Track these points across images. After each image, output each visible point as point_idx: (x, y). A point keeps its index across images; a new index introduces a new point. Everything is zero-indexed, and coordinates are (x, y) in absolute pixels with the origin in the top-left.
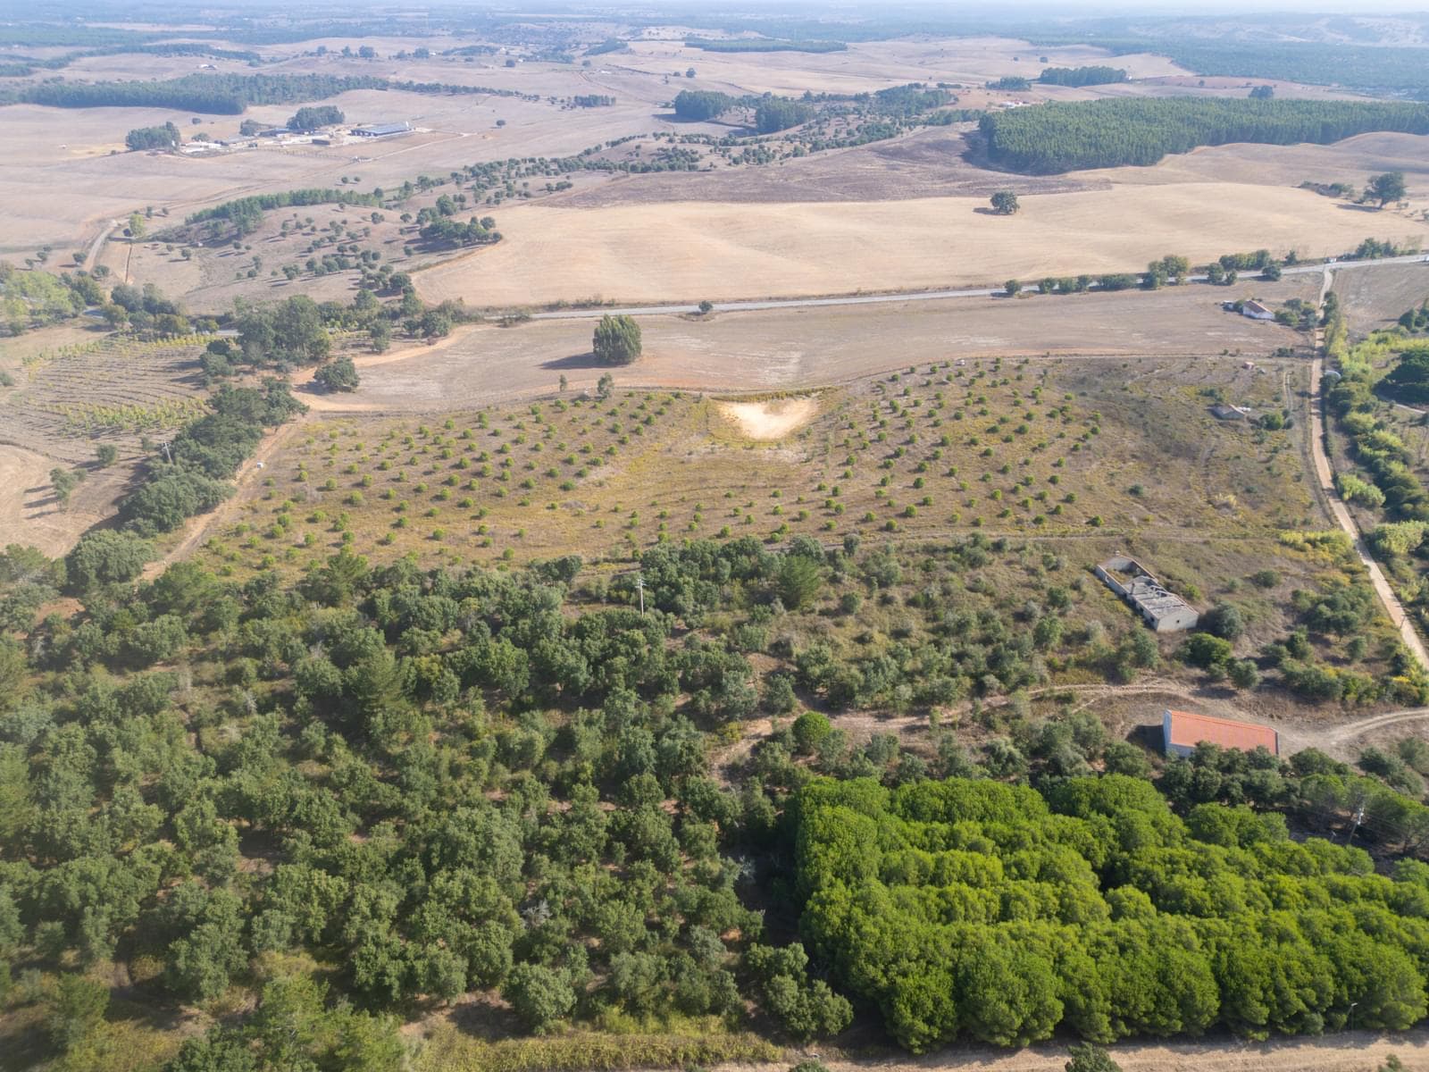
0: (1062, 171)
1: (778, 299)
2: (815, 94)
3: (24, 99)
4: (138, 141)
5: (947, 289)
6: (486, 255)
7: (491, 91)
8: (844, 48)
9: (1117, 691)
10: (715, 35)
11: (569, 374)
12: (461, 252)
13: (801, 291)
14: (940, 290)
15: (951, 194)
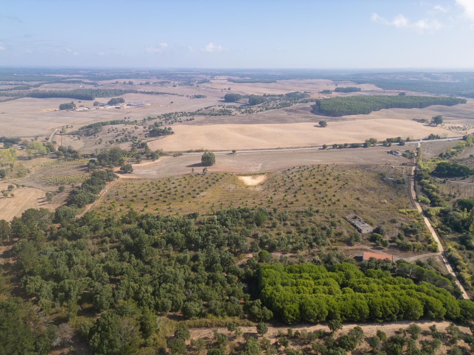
0: (341, 115)
1: (255, 150)
2: (267, 94)
3: (28, 96)
4: (62, 107)
5: (305, 147)
6: (169, 138)
7: (169, 94)
8: (276, 82)
9: (350, 248)
10: (237, 78)
11: (195, 168)
12: (161, 137)
13: (262, 148)
14: (303, 147)
15: (307, 121)
